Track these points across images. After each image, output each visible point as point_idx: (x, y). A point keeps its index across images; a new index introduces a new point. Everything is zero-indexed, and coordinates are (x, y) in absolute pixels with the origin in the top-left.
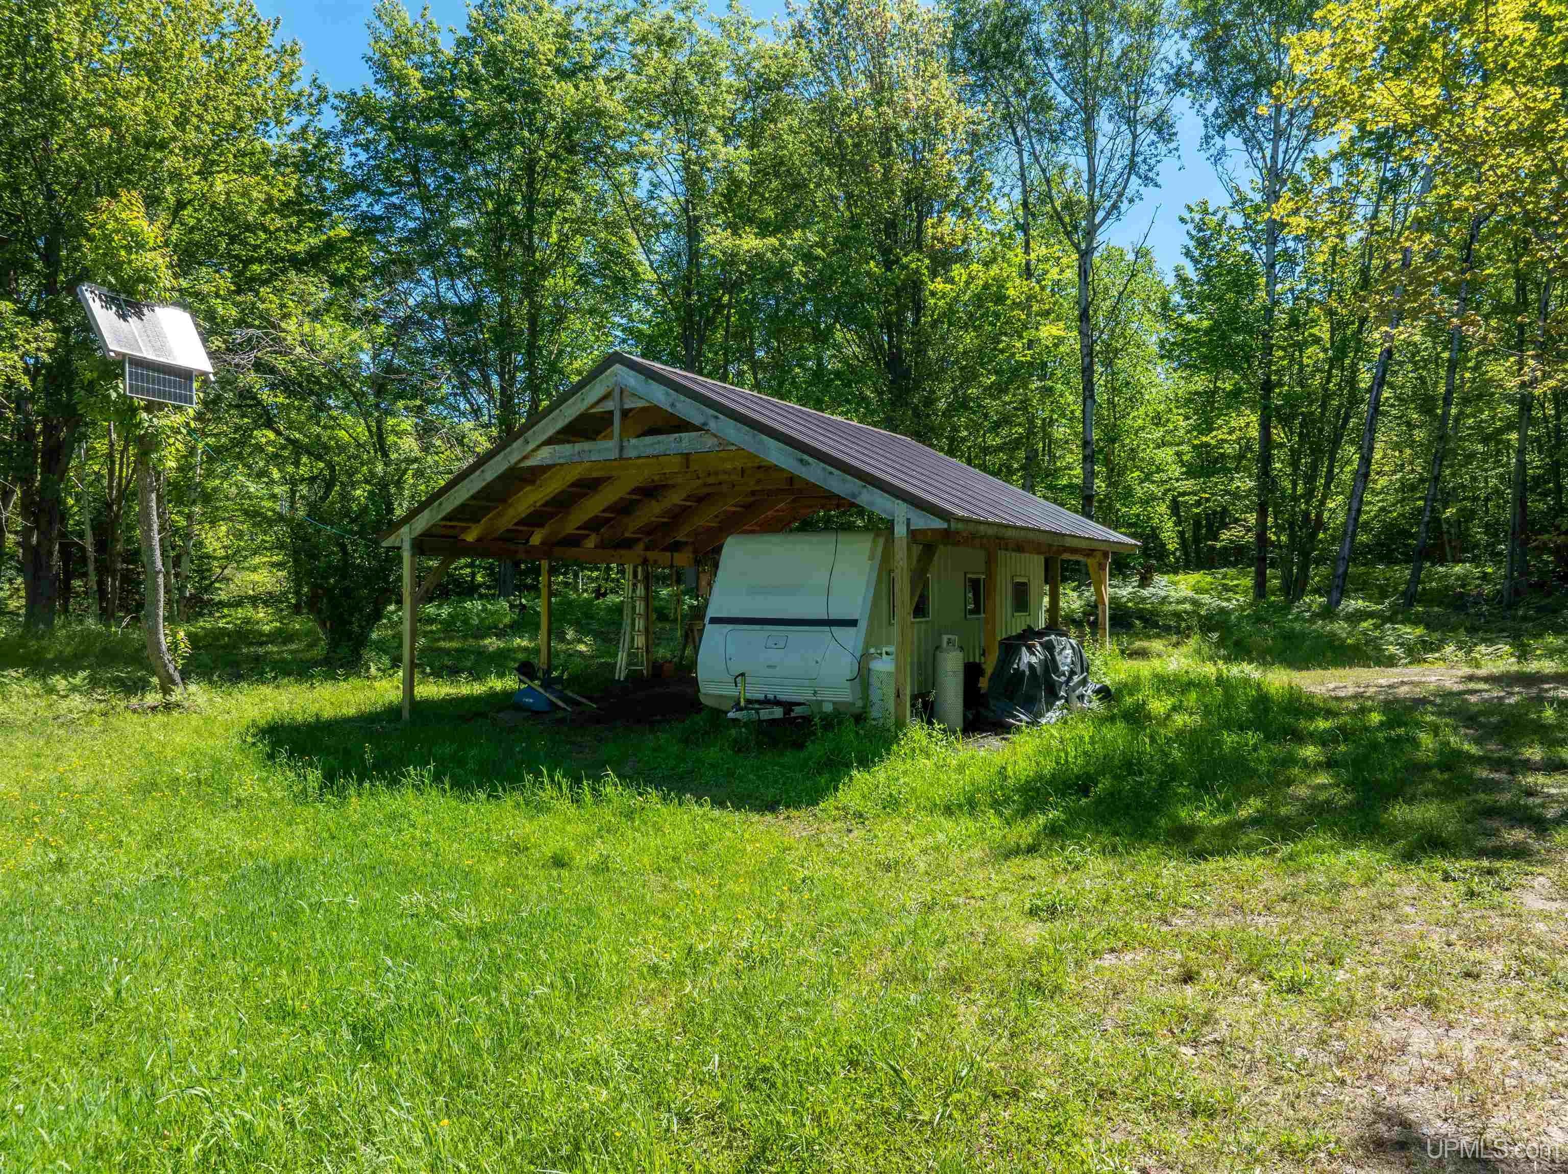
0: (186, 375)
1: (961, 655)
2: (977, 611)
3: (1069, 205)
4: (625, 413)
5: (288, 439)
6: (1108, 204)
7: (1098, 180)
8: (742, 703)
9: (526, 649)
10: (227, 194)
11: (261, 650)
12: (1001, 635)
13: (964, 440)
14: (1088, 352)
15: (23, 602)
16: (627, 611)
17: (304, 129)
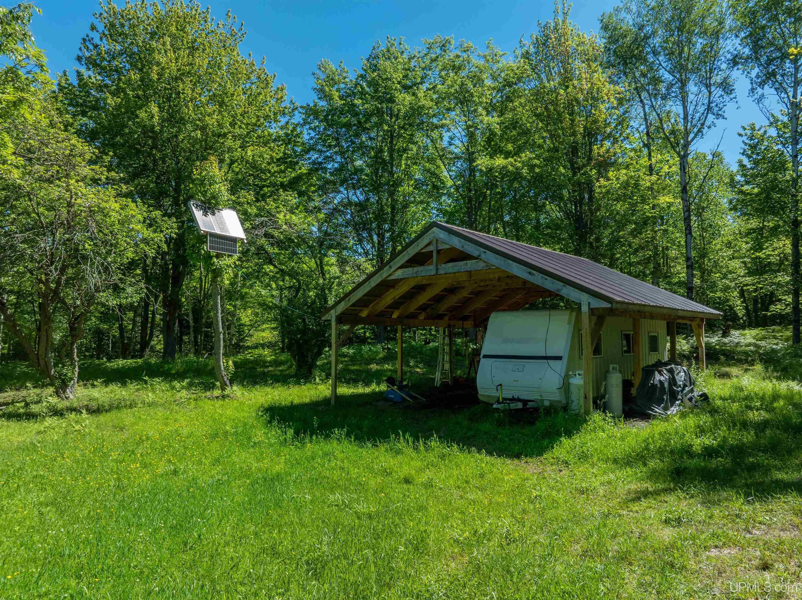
0: (234, 240)
1: (620, 375)
2: (628, 351)
3: (673, 132)
4: (439, 252)
5: (280, 269)
6: (696, 130)
7: (689, 118)
8: (501, 400)
9: (390, 370)
10: (253, 156)
11: (266, 370)
12: (643, 364)
13: (618, 259)
14: (687, 210)
15: (162, 346)
16: (440, 351)
17: (287, 123)
